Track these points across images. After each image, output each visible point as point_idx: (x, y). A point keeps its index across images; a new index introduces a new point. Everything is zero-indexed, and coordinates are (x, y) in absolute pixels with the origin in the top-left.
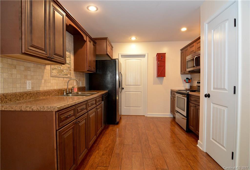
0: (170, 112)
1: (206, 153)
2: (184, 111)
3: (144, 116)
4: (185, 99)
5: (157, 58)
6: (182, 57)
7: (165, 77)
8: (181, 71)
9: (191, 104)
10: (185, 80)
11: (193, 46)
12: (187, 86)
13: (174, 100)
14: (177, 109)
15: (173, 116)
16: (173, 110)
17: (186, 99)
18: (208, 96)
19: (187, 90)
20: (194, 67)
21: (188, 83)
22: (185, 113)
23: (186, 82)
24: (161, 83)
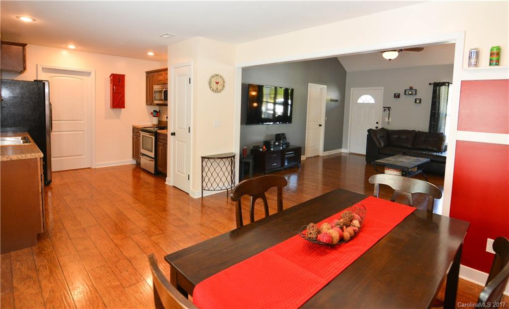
0: (132, 157)
1: (174, 187)
2: (152, 152)
3: (90, 168)
4: (152, 138)
5: (111, 80)
6: (148, 82)
7: (124, 108)
8: (147, 101)
9: (159, 143)
10: (152, 113)
11: (162, 75)
12: (155, 121)
13: (138, 140)
14: (143, 151)
15: (137, 161)
16: (136, 154)
17: (154, 137)
18: (173, 134)
19: (154, 126)
20: (162, 100)
21: (155, 117)
22: (152, 155)
23: (154, 116)
24: (118, 117)
